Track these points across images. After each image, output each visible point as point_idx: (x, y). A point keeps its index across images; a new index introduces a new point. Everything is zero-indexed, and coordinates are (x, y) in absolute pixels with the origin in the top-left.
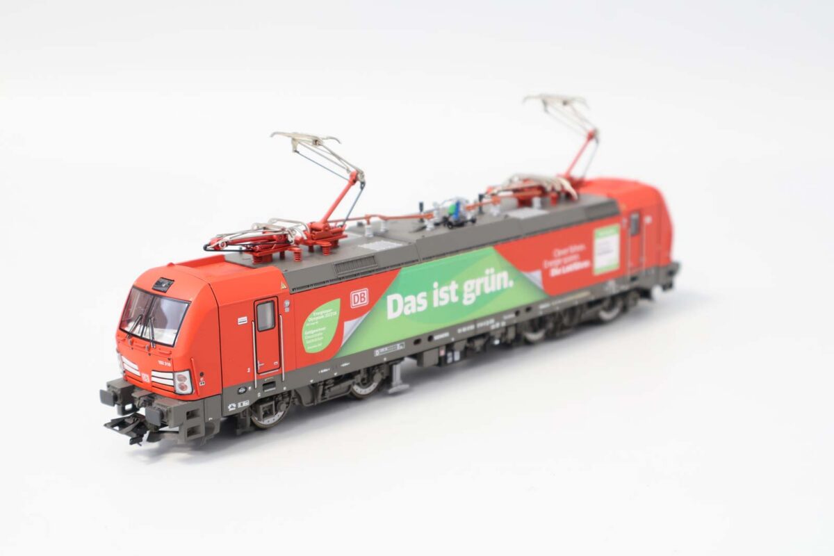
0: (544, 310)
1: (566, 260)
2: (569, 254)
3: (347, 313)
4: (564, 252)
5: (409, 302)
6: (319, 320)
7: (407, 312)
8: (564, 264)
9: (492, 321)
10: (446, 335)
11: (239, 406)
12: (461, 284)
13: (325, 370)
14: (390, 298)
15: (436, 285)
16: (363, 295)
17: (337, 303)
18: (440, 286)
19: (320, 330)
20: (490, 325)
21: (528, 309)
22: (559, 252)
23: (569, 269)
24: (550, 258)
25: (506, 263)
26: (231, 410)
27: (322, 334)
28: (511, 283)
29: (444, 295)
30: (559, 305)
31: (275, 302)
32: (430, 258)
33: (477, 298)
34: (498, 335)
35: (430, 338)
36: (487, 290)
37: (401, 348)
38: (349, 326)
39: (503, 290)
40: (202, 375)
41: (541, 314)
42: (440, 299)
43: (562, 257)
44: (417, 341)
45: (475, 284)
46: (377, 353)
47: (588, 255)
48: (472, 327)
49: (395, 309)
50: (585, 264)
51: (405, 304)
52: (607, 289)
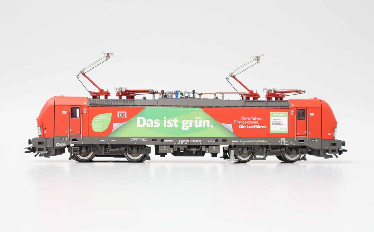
5: (150, 122)
6: (100, 120)
7: (148, 126)
11: (61, 144)
13: (103, 140)
14: (139, 119)
15: (165, 118)
16: (124, 114)
18: (167, 119)
25: (209, 117)
26: (57, 145)
27: (101, 125)
28: (212, 126)
37: (145, 140)
38: (116, 125)
43: (247, 120)
45: (189, 122)
46: (131, 140)
50: (264, 127)
51: (147, 122)
52: (279, 141)
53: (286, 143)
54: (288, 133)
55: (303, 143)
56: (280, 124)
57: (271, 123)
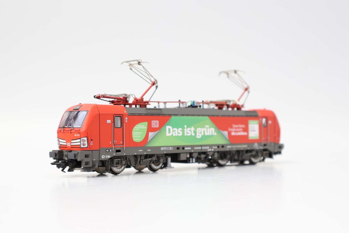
0: (229, 148)
1: (238, 130)
2: (239, 128)
3: (150, 129)
4: (237, 126)
8: (237, 131)
9: (208, 148)
10: (190, 148)
12: (196, 129)
17: (146, 123)
19: (139, 133)
20: (207, 149)
21: (223, 147)
22: (234, 126)
23: (239, 134)
24: (231, 127)
29: (189, 131)
30: (235, 148)
31: (122, 117)
32: (183, 115)
33: (202, 136)
34: (211, 154)
35: (183, 148)
36: (206, 134)
39: (212, 136)
40: (92, 140)
41: (228, 150)
42: (187, 133)
44: (178, 148)
47: (246, 130)
48: (200, 148)
49: (169, 132)
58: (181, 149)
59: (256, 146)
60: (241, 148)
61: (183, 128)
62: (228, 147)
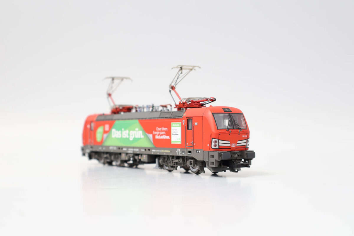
1: (161, 133)
2: (162, 131)
4: (160, 129)
5: (117, 133)
7: (116, 136)
12: (129, 131)
14: (113, 130)
15: (123, 129)
16: (108, 127)
21: (149, 150)
22: (158, 129)
23: (162, 137)
24: (156, 131)
25: (141, 128)
27: (100, 136)
28: (143, 137)
30: (159, 152)
35: (122, 149)
36: (136, 137)
37: (115, 149)
41: (153, 153)
42: (124, 135)
43: (159, 131)
44: (119, 148)
45: (133, 133)
47: (169, 133)
48: (132, 150)
49: (114, 134)
50: (168, 137)
52: (177, 152)
53: (180, 153)
54: (181, 143)
55: (190, 154)
56: (177, 134)
57: (172, 133)
58: (121, 149)
59: (179, 152)
60: (164, 153)
61: (122, 131)
62: (153, 151)
